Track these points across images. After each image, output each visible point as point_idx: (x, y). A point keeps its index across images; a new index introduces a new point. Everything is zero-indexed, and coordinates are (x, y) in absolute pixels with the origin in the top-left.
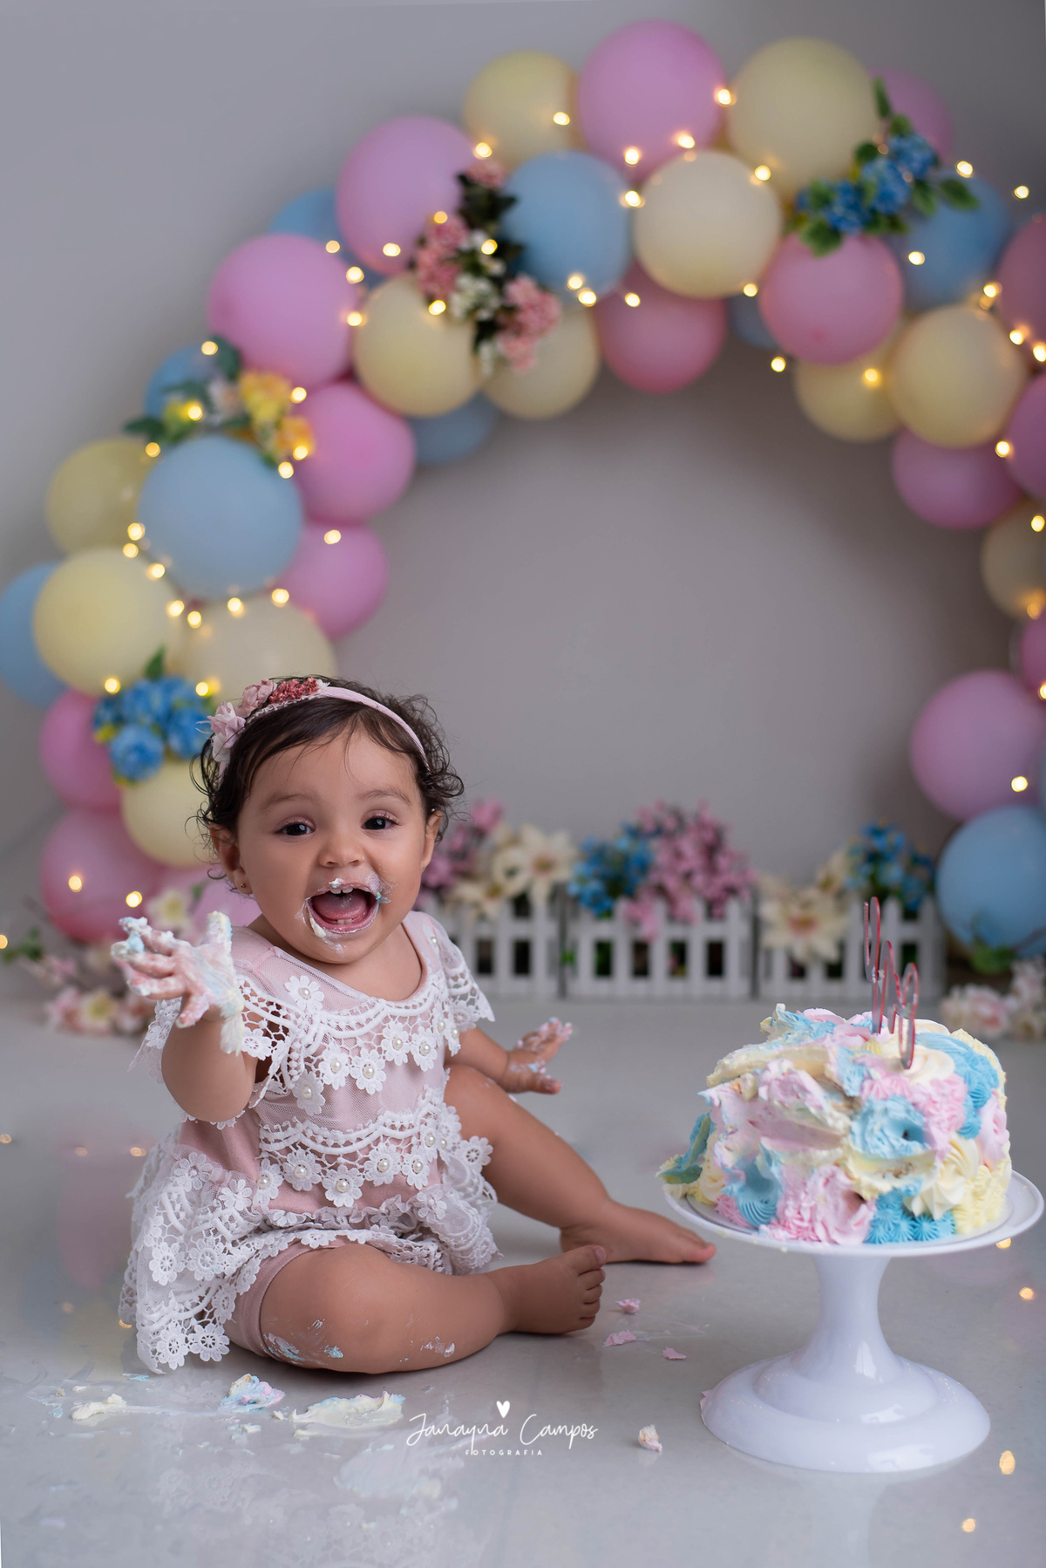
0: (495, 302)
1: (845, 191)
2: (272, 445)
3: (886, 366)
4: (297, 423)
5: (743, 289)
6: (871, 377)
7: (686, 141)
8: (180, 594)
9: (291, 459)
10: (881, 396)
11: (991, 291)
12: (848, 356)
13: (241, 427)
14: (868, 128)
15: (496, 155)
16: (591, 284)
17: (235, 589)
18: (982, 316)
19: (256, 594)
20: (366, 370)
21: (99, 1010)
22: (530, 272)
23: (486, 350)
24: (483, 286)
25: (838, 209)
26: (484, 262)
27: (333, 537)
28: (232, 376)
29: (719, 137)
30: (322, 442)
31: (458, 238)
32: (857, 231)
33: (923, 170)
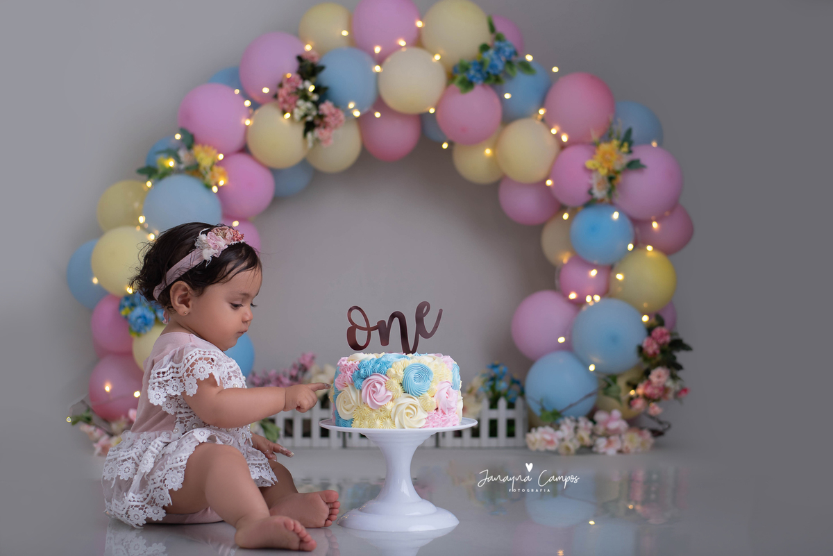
0: (314, 113)
1: (475, 64)
2: (208, 178)
3: (494, 147)
4: (221, 169)
5: (429, 110)
6: (488, 152)
7: (402, 43)
9: (217, 185)
10: (493, 160)
11: (542, 112)
12: (477, 141)
13: (194, 170)
14: (486, 37)
15: (314, 49)
16: (358, 107)
18: (538, 123)
20: (252, 147)
22: (331, 100)
23: (309, 135)
24: (309, 105)
25: (472, 72)
26: (310, 94)
28: (190, 147)
29: (418, 41)
30: (231, 179)
31: (298, 83)
32: (480, 82)
33: (510, 55)
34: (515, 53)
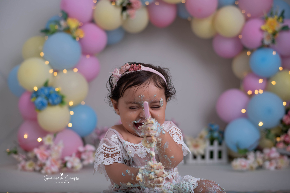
0: (127, 2)
2: (75, 34)
3: (213, 20)
4: (81, 30)
5: (182, 1)
8: (52, 68)
9: (79, 37)
13: (68, 30)
17: (65, 67)
19: (70, 69)
20: (96, 20)
21: (31, 165)
23: (125, 14)
27: (88, 57)
28: (66, 19)
30: (86, 34)
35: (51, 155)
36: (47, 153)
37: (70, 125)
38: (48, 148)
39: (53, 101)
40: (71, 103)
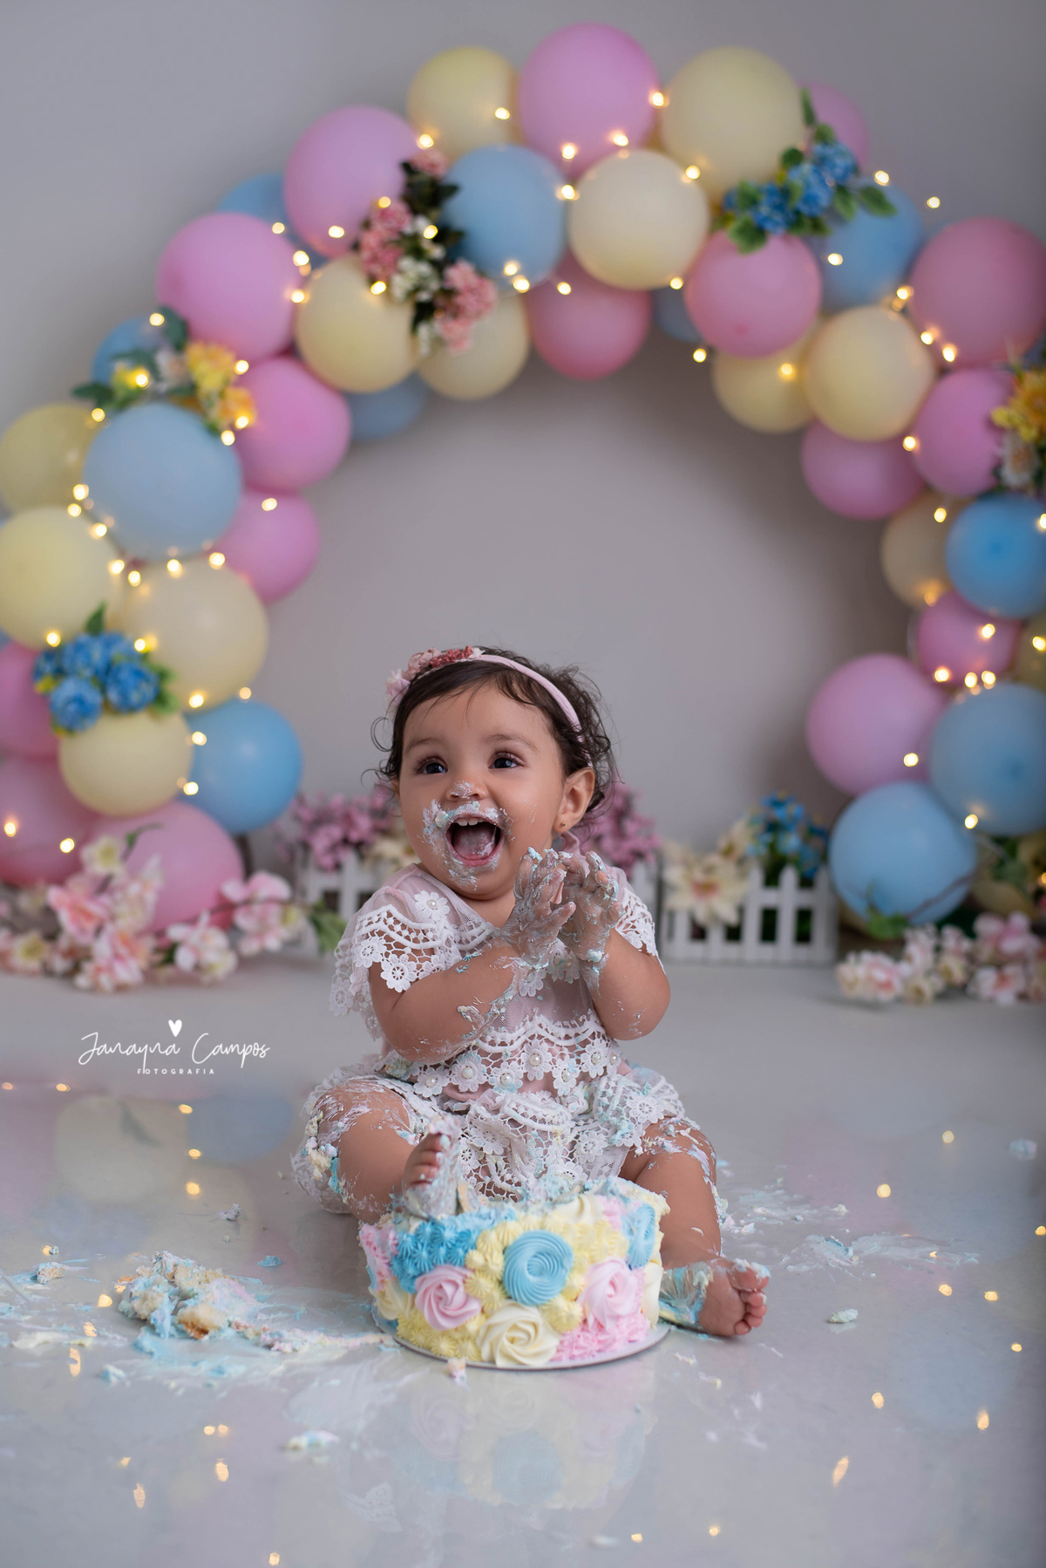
0: (434, 285)
1: (771, 192)
2: (215, 413)
3: (803, 361)
4: (242, 393)
5: (669, 282)
6: (787, 371)
7: (620, 139)
8: (121, 553)
9: (232, 428)
10: (797, 390)
11: (904, 294)
12: (765, 351)
13: (187, 395)
14: (795, 134)
15: (438, 145)
16: (525, 272)
17: (173, 551)
18: (894, 317)
19: (194, 557)
20: (306, 347)
21: (31, 952)
22: (469, 258)
23: (424, 330)
24: (424, 269)
25: (764, 210)
26: (426, 246)
27: (270, 504)
28: (179, 347)
29: (652, 137)
30: (262, 411)
31: (401, 222)
32: (780, 231)
33: (844, 176)
34: (855, 170)
35: (113, 918)
36: (95, 908)
37: (191, 789)
38: (104, 885)
39: (124, 696)
40: (197, 701)
